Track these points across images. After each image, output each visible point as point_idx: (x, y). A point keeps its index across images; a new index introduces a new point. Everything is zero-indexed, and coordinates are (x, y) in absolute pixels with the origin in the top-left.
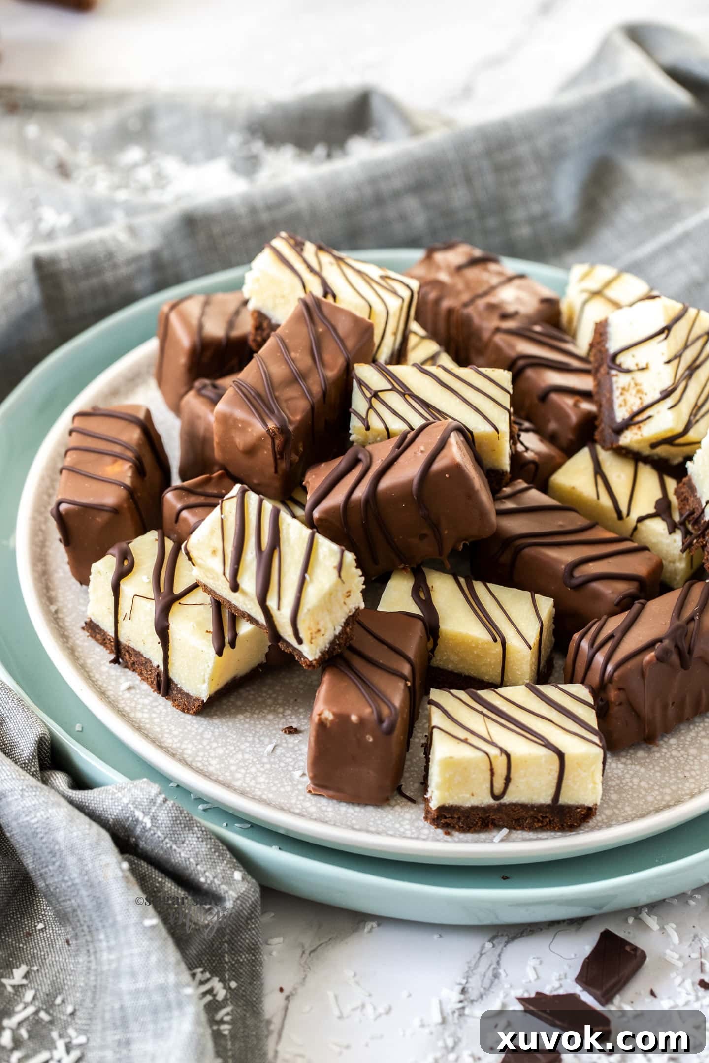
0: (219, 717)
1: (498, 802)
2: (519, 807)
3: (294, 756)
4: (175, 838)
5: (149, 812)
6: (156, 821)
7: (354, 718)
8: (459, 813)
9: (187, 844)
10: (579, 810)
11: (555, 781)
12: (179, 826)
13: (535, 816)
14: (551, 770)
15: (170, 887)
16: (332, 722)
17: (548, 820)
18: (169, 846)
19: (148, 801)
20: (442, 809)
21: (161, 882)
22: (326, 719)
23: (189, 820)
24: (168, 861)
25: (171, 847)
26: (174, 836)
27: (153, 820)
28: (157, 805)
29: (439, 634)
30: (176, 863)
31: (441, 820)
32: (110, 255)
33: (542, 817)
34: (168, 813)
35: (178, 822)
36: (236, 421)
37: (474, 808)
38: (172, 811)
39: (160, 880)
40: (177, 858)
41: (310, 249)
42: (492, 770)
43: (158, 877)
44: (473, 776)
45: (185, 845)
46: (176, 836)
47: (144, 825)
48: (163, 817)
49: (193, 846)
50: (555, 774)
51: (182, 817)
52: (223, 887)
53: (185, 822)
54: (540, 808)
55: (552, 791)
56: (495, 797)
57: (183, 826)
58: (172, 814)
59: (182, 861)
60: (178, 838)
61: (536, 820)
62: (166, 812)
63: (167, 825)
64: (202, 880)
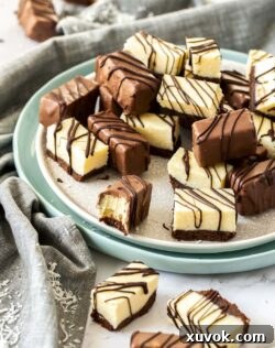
1: (197, 229)
11: (218, 222)
17: (216, 237)
20: (178, 231)
32: (83, 42)
41: (149, 37)
42: (195, 217)
61: (212, 237)
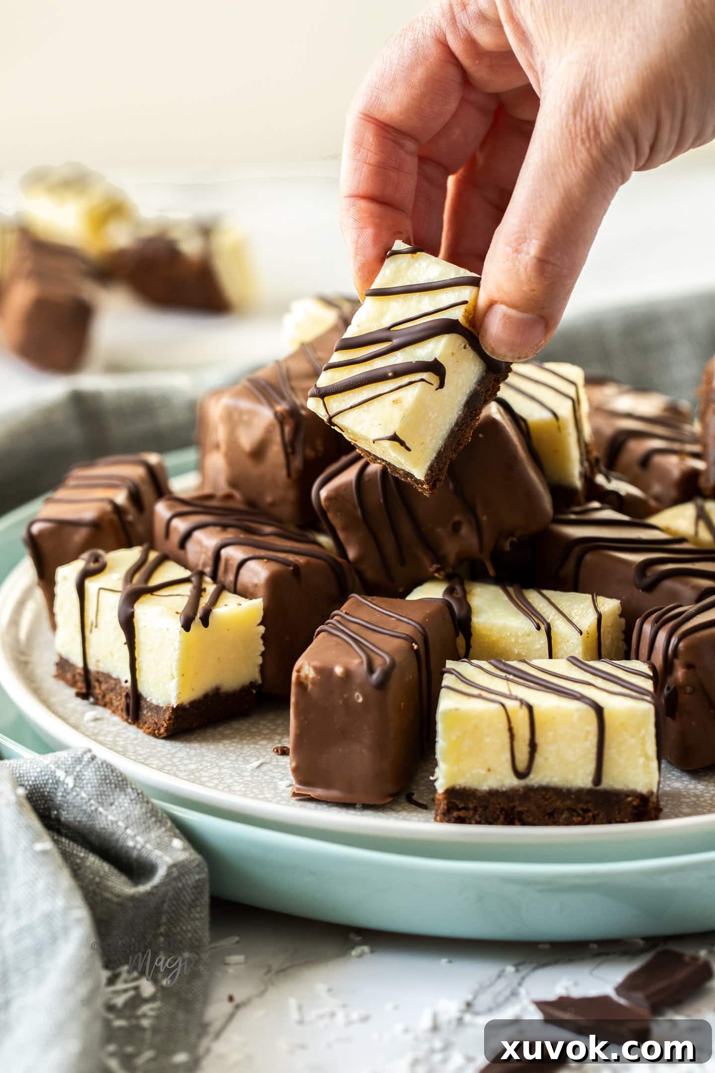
0: (199, 741)
1: (523, 783)
2: (551, 793)
3: (283, 772)
4: (102, 799)
5: (73, 771)
6: (81, 781)
7: (338, 670)
8: (475, 801)
9: (116, 807)
10: (630, 799)
11: (594, 750)
12: (109, 786)
13: (574, 807)
14: (588, 733)
15: (93, 861)
16: (314, 682)
17: (590, 814)
18: (93, 808)
19: (74, 759)
20: (453, 793)
21: (84, 857)
22: (307, 677)
23: (122, 781)
24: (92, 829)
25: (96, 810)
26: (102, 796)
27: (78, 780)
28: (84, 763)
29: (472, 629)
30: (102, 829)
31: (452, 813)
33: (583, 810)
34: (96, 771)
35: (108, 781)
36: (241, 413)
37: (493, 794)
38: (101, 769)
39: (82, 855)
40: (103, 821)
42: (511, 730)
43: (81, 852)
44: (488, 740)
45: (113, 807)
46: (104, 797)
47: (65, 786)
48: (88, 775)
49: (123, 808)
50: (593, 739)
51: (114, 776)
52: (158, 853)
53: (117, 782)
54: (580, 794)
55: (590, 767)
56: (520, 775)
57: (113, 786)
58: (100, 772)
59: (108, 825)
60: (106, 799)
61: (575, 814)
62: (94, 770)
63: (93, 784)
64: (131, 844)
